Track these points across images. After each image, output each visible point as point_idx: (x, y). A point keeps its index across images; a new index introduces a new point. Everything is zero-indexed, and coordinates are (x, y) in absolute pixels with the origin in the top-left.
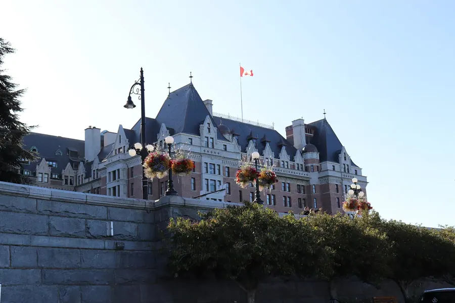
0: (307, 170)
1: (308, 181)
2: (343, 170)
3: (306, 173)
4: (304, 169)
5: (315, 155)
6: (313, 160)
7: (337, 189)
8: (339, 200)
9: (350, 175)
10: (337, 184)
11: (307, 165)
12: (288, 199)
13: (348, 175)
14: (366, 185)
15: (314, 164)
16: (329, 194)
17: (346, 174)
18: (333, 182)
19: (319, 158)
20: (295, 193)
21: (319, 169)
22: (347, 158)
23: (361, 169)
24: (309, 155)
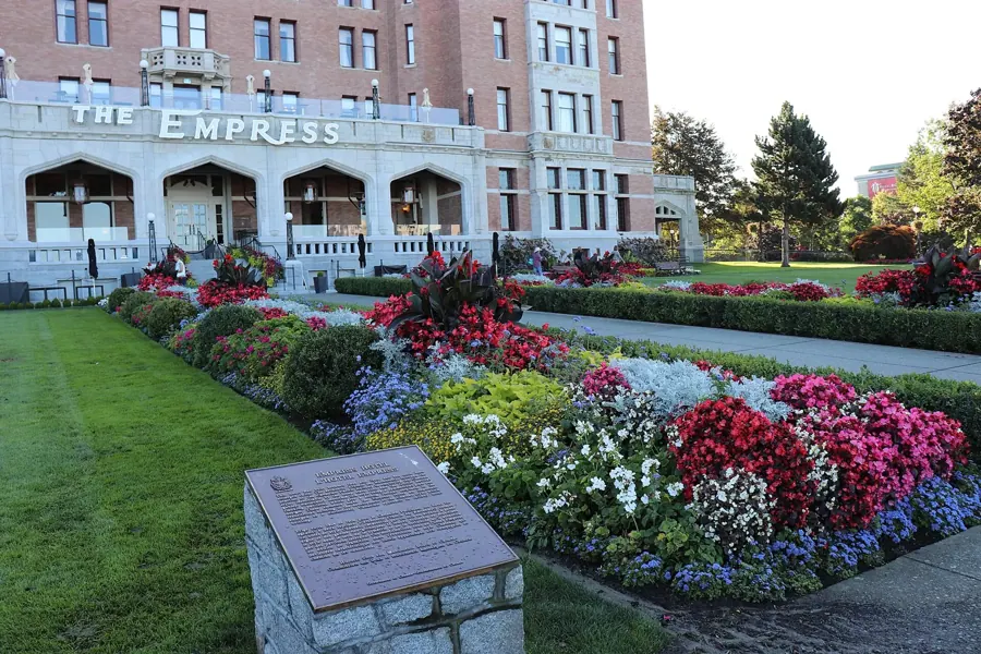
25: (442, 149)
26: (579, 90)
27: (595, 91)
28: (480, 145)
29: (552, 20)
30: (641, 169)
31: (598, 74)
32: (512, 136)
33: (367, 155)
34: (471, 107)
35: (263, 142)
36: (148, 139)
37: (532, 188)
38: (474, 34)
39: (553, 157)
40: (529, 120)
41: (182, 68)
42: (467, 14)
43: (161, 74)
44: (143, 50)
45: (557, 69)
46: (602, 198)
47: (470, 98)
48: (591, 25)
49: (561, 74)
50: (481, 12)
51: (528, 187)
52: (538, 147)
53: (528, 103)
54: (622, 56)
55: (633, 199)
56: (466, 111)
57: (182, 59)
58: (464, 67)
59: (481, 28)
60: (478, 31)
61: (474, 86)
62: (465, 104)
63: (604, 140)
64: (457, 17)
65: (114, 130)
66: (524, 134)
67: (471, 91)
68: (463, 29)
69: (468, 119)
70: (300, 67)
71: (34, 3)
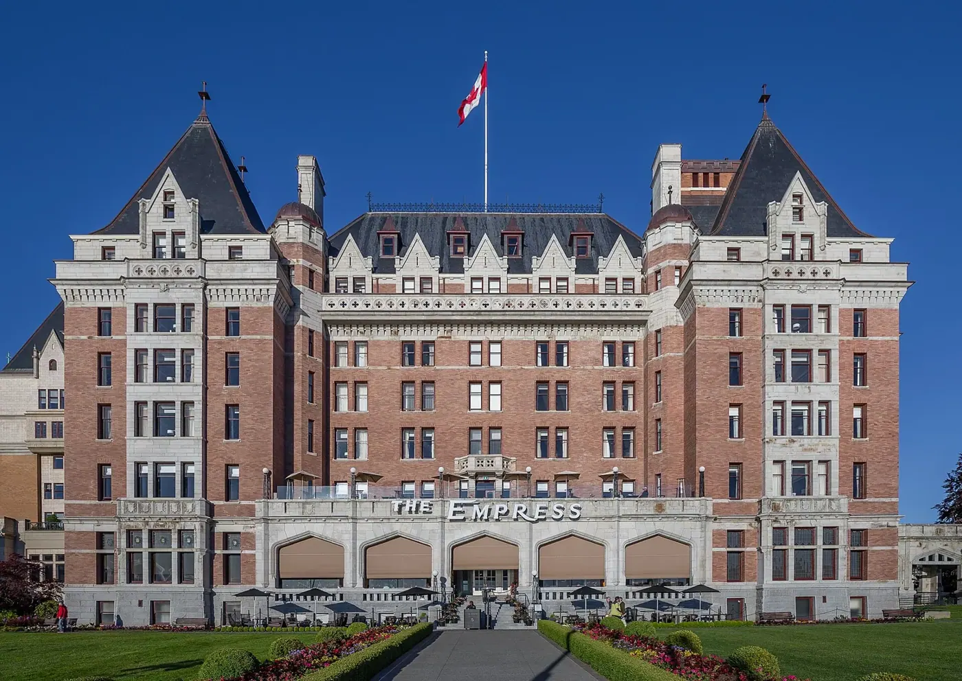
1: (640, 324)
2: (779, 254)
3: (633, 300)
4: (638, 289)
7: (741, 324)
8: (740, 360)
10: (738, 305)
16: (695, 347)
18: (716, 304)
20: (590, 367)
25: (672, 518)
26: (814, 458)
27: (833, 456)
28: (710, 512)
29: (788, 399)
30: (884, 523)
31: (837, 441)
32: (742, 503)
33: (604, 525)
34: (702, 482)
36: (441, 520)
37: (759, 546)
38: (709, 421)
39: (780, 518)
40: (760, 488)
41: (480, 469)
42: (703, 405)
44: (456, 459)
45: (793, 441)
47: (702, 475)
48: (834, 396)
49: (796, 445)
50: (717, 401)
52: (765, 511)
53: (761, 473)
54: (870, 421)
55: (874, 551)
57: (480, 463)
58: (696, 449)
59: (717, 415)
60: (713, 418)
61: (706, 464)
62: (697, 480)
63: (839, 500)
66: (754, 500)
67: (702, 469)
68: (699, 418)
69: (699, 492)
70: (569, 461)
71: (389, 435)
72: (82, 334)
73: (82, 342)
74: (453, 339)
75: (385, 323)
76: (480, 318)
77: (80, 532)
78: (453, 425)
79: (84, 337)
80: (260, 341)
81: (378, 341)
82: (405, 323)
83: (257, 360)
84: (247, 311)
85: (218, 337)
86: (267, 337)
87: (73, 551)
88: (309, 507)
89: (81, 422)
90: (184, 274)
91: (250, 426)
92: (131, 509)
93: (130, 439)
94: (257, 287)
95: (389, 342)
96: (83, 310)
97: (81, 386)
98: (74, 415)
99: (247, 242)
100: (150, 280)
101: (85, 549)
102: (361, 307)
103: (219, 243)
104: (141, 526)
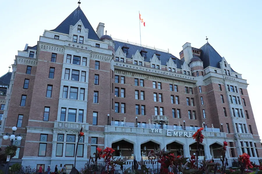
0: (193, 75)
1: (194, 84)
2: (225, 73)
3: (192, 77)
4: (191, 75)
5: (200, 64)
6: (198, 67)
7: (221, 88)
8: (223, 97)
9: (231, 78)
10: (220, 84)
11: (193, 72)
12: (176, 98)
13: (229, 77)
14: (247, 87)
15: (199, 70)
16: (213, 92)
17: (227, 76)
18: (216, 82)
19: (203, 66)
20: (183, 93)
21: (203, 74)
22: (227, 65)
23: (241, 75)
24: (194, 64)
25: (219, 138)
26: (243, 123)
27: (245, 123)
28: (225, 136)
29: (235, 107)
30: (258, 141)
31: (245, 119)
32: (230, 134)
34: (222, 128)
35: (186, 136)
36: (164, 136)
37: (237, 146)
39: (241, 139)
40: (234, 130)
43: (156, 121)
45: (237, 118)
46: (252, 149)
47: (222, 126)
48: (242, 108)
49: (238, 119)
51: (236, 146)
52: (238, 137)
53: (233, 126)
54: (249, 115)
55: (258, 149)
56: (221, 128)
57: (160, 118)
58: (219, 119)
60: (221, 111)
62: (221, 127)
63: (250, 134)
64: (216, 108)
65: (158, 134)
66: (233, 134)
67: (222, 124)
68: (218, 110)
69: (222, 130)
70: (182, 119)
71: (132, 106)
72: (45, 60)
73: (45, 63)
74: (149, 80)
75: (131, 72)
76: (158, 75)
77: (34, 133)
78: (150, 105)
79: (46, 61)
80: (106, 72)
81: (128, 77)
82: (136, 73)
83: (105, 78)
84: (102, 63)
85: (93, 69)
86: (108, 72)
87: (29, 141)
88: (123, 129)
89: (41, 90)
90: (84, 48)
91: (102, 99)
92: (60, 125)
93: (61, 99)
94: (106, 57)
95: (131, 78)
96: (46, 52)
97: (42, 77)
98: (38, 87)
99: (101, 43)
100: (73, 48)
101: (35, 140)
102: (125, 66)
103: (93, 42)
104: (64, 132)
